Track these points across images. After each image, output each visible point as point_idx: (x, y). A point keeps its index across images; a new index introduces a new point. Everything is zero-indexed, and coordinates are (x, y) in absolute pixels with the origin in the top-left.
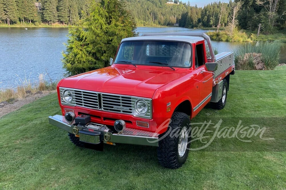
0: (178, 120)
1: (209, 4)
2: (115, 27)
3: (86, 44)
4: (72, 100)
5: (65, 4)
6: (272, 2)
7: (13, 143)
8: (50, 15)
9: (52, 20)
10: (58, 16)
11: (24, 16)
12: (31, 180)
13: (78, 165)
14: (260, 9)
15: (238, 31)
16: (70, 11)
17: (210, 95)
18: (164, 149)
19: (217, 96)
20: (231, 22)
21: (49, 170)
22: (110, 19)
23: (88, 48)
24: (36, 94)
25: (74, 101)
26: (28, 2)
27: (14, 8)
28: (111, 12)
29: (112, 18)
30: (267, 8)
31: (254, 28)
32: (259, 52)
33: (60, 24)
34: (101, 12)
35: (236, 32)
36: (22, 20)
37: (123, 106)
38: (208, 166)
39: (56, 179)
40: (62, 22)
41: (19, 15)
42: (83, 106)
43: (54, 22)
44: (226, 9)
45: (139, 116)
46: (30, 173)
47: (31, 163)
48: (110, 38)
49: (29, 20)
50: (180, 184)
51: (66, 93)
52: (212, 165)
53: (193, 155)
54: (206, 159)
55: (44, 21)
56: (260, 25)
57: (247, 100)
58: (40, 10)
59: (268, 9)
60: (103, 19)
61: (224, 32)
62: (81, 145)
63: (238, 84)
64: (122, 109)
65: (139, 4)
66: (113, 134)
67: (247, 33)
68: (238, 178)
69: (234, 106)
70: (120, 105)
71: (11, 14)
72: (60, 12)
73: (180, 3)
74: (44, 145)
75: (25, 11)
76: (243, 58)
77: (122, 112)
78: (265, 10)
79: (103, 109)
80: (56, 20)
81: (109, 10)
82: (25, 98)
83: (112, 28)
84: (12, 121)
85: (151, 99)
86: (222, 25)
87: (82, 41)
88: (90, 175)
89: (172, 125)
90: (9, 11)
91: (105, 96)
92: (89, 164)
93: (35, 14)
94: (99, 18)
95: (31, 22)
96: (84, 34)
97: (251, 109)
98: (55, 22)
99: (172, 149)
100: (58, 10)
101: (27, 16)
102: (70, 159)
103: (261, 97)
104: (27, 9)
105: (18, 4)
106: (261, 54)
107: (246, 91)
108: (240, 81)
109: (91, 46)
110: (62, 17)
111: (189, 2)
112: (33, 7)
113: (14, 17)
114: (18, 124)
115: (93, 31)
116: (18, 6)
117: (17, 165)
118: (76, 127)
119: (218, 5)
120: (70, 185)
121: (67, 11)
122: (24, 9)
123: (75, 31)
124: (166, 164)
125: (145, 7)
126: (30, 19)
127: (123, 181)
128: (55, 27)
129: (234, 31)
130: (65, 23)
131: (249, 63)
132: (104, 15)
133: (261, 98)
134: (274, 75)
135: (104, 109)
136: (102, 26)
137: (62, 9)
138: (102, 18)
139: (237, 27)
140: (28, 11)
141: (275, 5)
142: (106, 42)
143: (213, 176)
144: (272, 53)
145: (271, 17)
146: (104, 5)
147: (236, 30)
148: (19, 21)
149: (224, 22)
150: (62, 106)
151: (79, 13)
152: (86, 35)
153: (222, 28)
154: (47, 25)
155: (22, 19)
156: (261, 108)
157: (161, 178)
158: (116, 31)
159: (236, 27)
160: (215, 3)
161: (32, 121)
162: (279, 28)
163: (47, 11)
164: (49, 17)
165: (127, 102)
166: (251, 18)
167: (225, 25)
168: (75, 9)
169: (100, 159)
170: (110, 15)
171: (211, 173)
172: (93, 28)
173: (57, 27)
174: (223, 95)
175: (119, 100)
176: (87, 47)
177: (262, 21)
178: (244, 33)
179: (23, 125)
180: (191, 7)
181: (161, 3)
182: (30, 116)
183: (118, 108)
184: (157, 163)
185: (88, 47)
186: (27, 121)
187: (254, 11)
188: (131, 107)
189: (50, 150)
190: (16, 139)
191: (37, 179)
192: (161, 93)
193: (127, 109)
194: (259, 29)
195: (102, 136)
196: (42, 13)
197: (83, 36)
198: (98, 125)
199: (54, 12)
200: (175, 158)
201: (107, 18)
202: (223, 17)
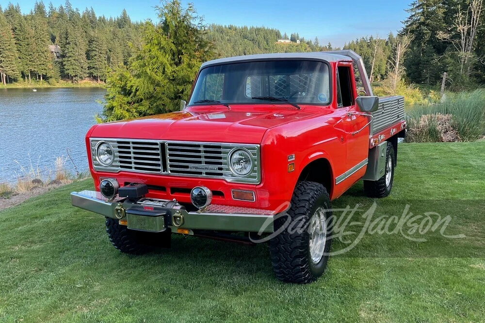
0: (308, 191)
1: (353, 42)
2: (189, 69)
3: (138, 101)
4: (114, 161)
5: (101, 46)
6: (465, 34)
7: (8, 249)
8: (74, 67)
9: (78, 74)
10: (88, 67)
11: (30, 68)
12: (38, 303)
13: (124, 280)
14: (445, 48)
15: (405, 86)
16: (109, 58)
17: (365, 162)
18: (284, 244)
19: (376, 168)
20: (393, 72)
21: (71, 288)
22: (180, 56)
23: (140, 107)
24: (49, 184)
25: (116, 161)
26: (36, 44)
27: (13, 54)
28: (181, 44)
29: (182, 54)
30: (457, 44)
31: (434, 80)
32: (447, 112)
33: (93, 80)
34: (163, 43)
35: (402, 88)
36: (28, 76)
37: (206, 163)
38: (367, 279)
39: (85, 301)
40: (95, 78)
41: (22, 67)
42: (133, 170)
43: (81, 78)
44: (384, 50)
45: (237, 181)
46: (38, 292)
47: (39, 278)
48: (180, 88)
49: (39, 76)
50: (316, 306)
51: (103, 147)
52: (373, 278)
53: (337, 263)
54: (362, 269)
55: (65, 76)
56: (445, 76)
57: (431, 184)
58: (58, 57)
59: (459, 46)
60: (167, 56)
61: (379, 89)
62: (130, 250)
63: (411, 161)
64: (206, 168)
65: (229, 44)
66: (189, 213)
67: (422, 90)
68: (424, 296)
69: (407, 193)
70: (200, 162)
71: (7, 65)
72: (92, 61)
73: (302, 41)
74: (64, 252)
75: (33, 59)
76: (418, 122)
77: (205, 175)
78: (453, 49)
79: (169, 172)
80: (85, 74)
81: (177, 39)
82: (30, 190)
83: (182, 71)
84: (7, 220)
85: (259, 146)
86: (377, 77)
87: (131, 96)
88: (147, 295)
89: (298, 200)
90: (4, 61)
91: (174, 147)
92: (145, 278)
93: (49, 64)
94: (159, 53)
95: (43, 79)
96: (134, 83)
97: (439, 197)
98: (84, 78)
99: (298, 243)
100: (88, 57)
101: (35, 68)
102: (111, 272)
103: (456, 179)
104: (35, 57)
105: (19, 49)
106: (451, 115)
107: (427, 170)
108: (415, 157)
109: (146, 103)
110: (96, 69)
111: (317, 39)
112: (46, 53)
113: (13, 70)
114: (17, 223)
115: (150, 78)
116: (21, 52)
117: (14, 282)
118: (120, 206)
119: (369, 44)
120: (111, 310)
121: (104, 59)
122: (30, 56)
123: (118, 78)
124: (288, 274)
125: (240, 49)
126: (41, 74)
127: (209, 304)
128: (83, 86)
129: (399, 87)
130: (101, 80)
131: (430, 130)
132: (168, 49)
133: (457, 181)
134: (478, 147)
135: (171, 171)
136: (164, 69)
137: (96, 55)
138: (164, 54)
139: (404, 80)
140: (37, 60)
141: (472, 39)
142: (173, 96)
143: (376, 294)
144: (471, 112)
145: (464, 61)
146: (167, 32)
147: (403, 85)
148: (22, 77)
149: (379, 72)
150: (96, 173)
151: (125, 62)
152: (136, 85)
153: (376, 83)
154: (69, 84)
155: (27, 74)
156: (458, 194)
157: (280, 298)
158: (190, 75)
159: (401, 80)
160: (364, 40)
161: (42, 218)
162: (479, 80)
163: (69, 59)
164: (73, 69)
165: (214, 155)
166: (428, 63)
167: (382, 78)
168: (117, 55)
169: (165, 271)
170: (180, 48)
171: (371, 289)
172: (148, 71)
173: (87, 86)
174: (386, 172)
175: (199, 152)
176: (138, 106)
177: (448, 69)
178: (417, 90)
179: (25, 224)
180: (320, 47)
181: (267, 41)
182: (39, 211)
183: (198, 168)
184: (270, 275)
185: (141, 105)
186: (34, 218)
187: (434, 50)
188: (221, 164)
189: (74, 259)
190: (13, 245)
191: (49, 301)
192: (276, 137)
193: (214, 168)
194: (444, 81)
195: (168, 218)
196: (62, 63)
197: (132, 86)
198: (160, 201)
199: (82, 61)
200: (304, 262)
201: (174, 55)
202: (378, 63)
